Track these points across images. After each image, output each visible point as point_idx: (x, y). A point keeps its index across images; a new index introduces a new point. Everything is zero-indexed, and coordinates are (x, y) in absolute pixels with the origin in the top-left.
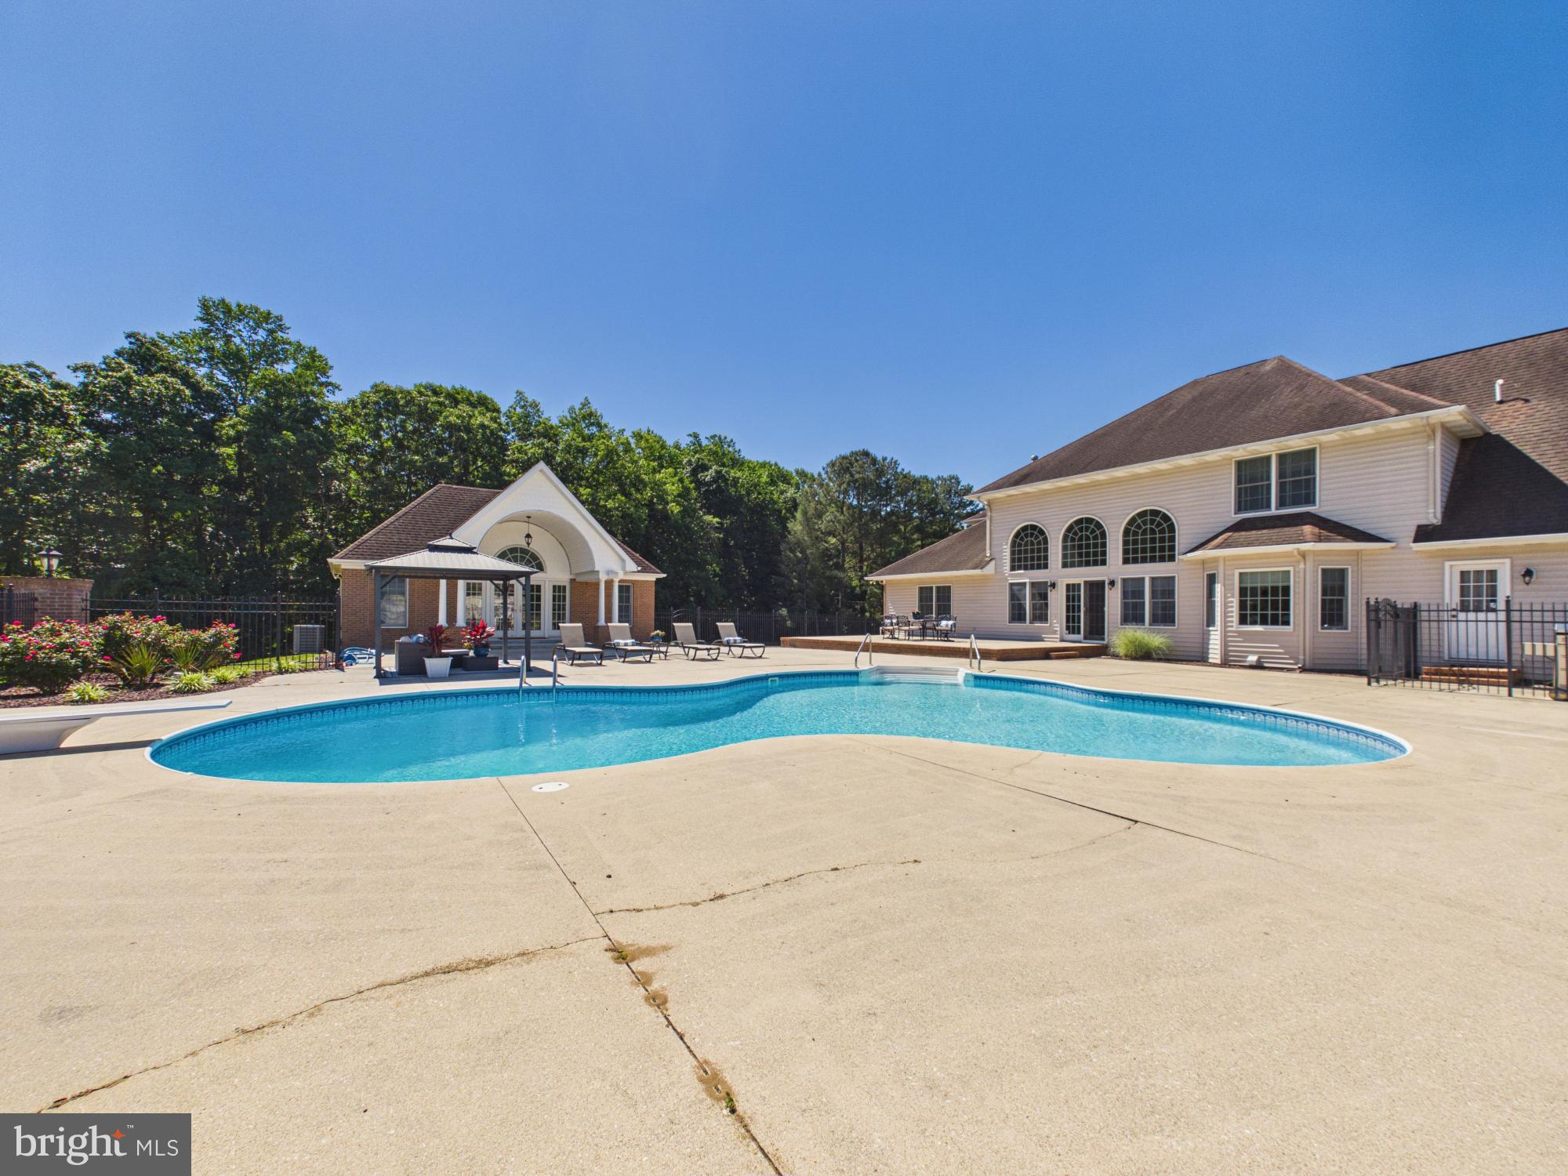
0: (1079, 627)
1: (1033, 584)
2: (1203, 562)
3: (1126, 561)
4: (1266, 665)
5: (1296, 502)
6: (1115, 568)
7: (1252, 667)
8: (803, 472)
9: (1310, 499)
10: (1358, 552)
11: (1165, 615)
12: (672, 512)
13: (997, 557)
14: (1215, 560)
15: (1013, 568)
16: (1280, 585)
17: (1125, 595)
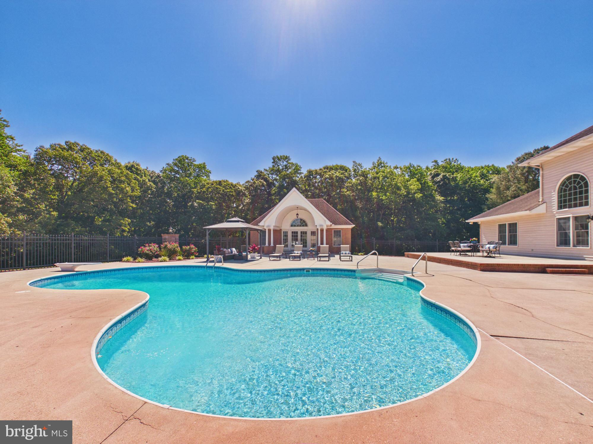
1: (575, 218)
13: (547, 201)
15: (558, 209)
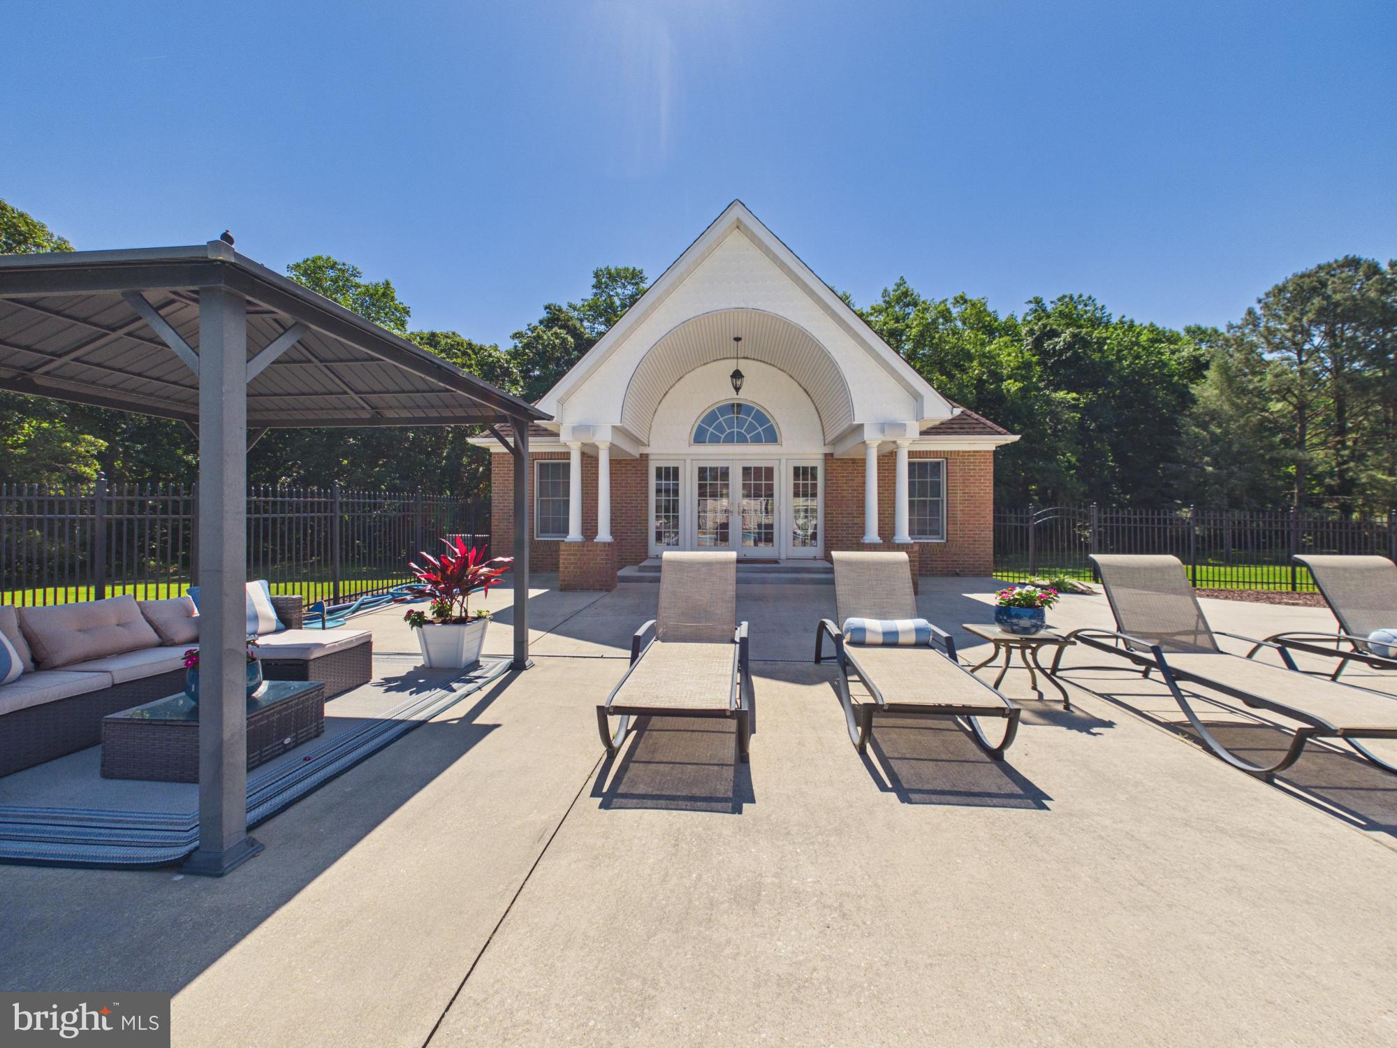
8: (1199, 328)
12: (1008, 391)
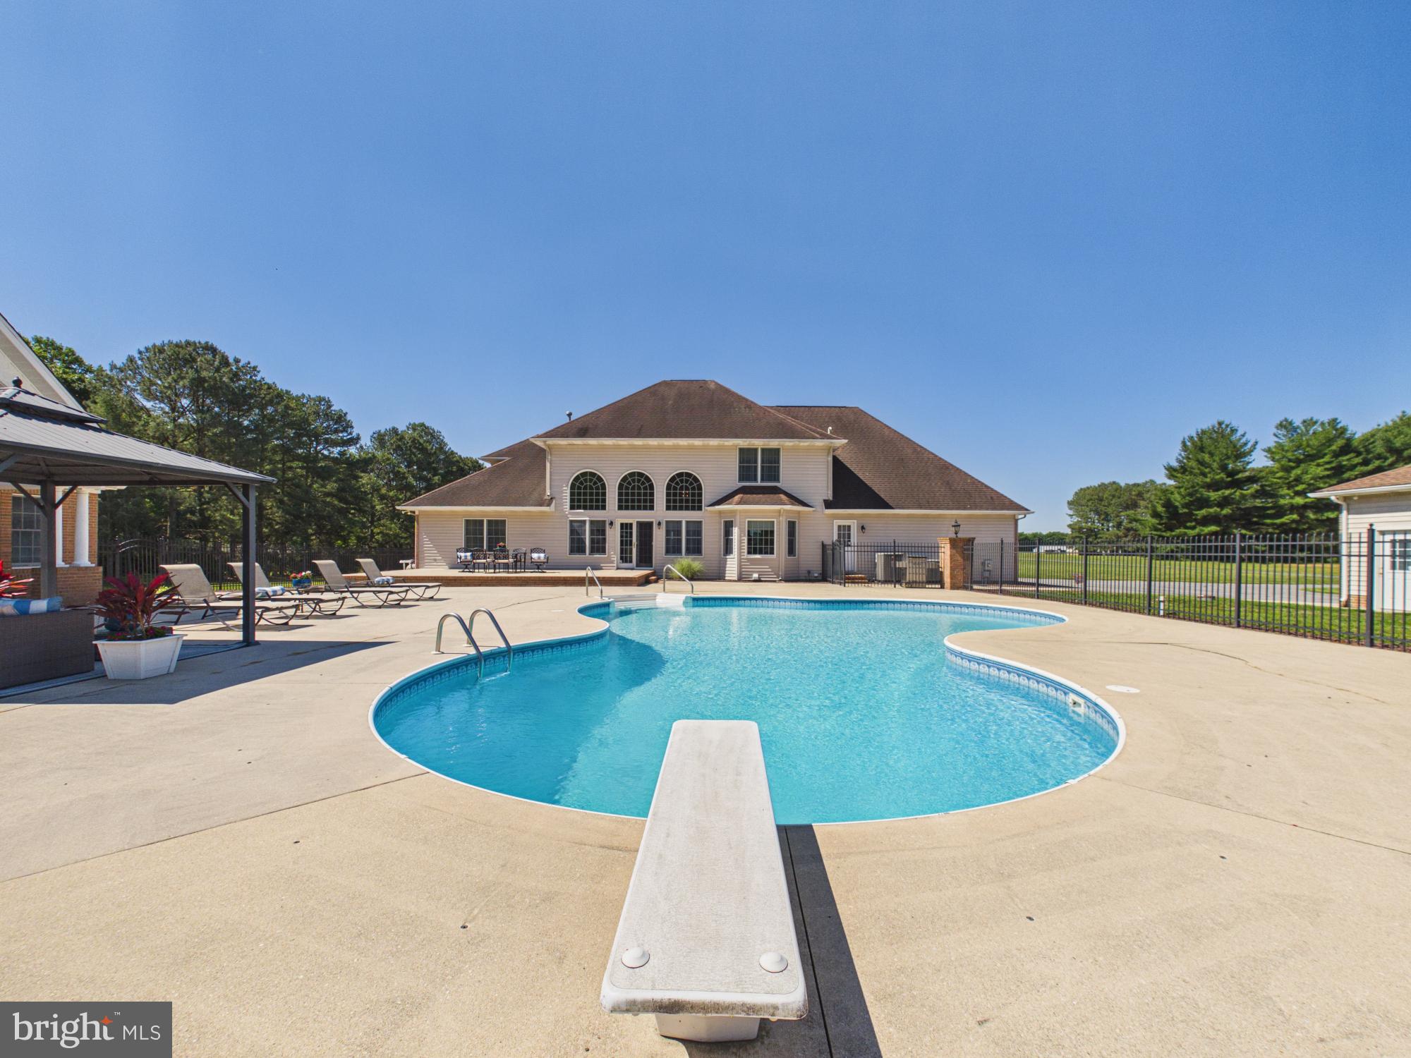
0: (631, 558)
1: (592, 522)
2: (720, 512)
3: (668, 508)
4: (762, 579)
5: (770, 480)
6: (660, 513)
7: (755, 581)
9: (777, 479)
10: (799, 512)
11: (695, 548)
13: (557, 497)
14: (734, 512)
15: (572, 507)
16: (769, 529)
17: (668, 533)
